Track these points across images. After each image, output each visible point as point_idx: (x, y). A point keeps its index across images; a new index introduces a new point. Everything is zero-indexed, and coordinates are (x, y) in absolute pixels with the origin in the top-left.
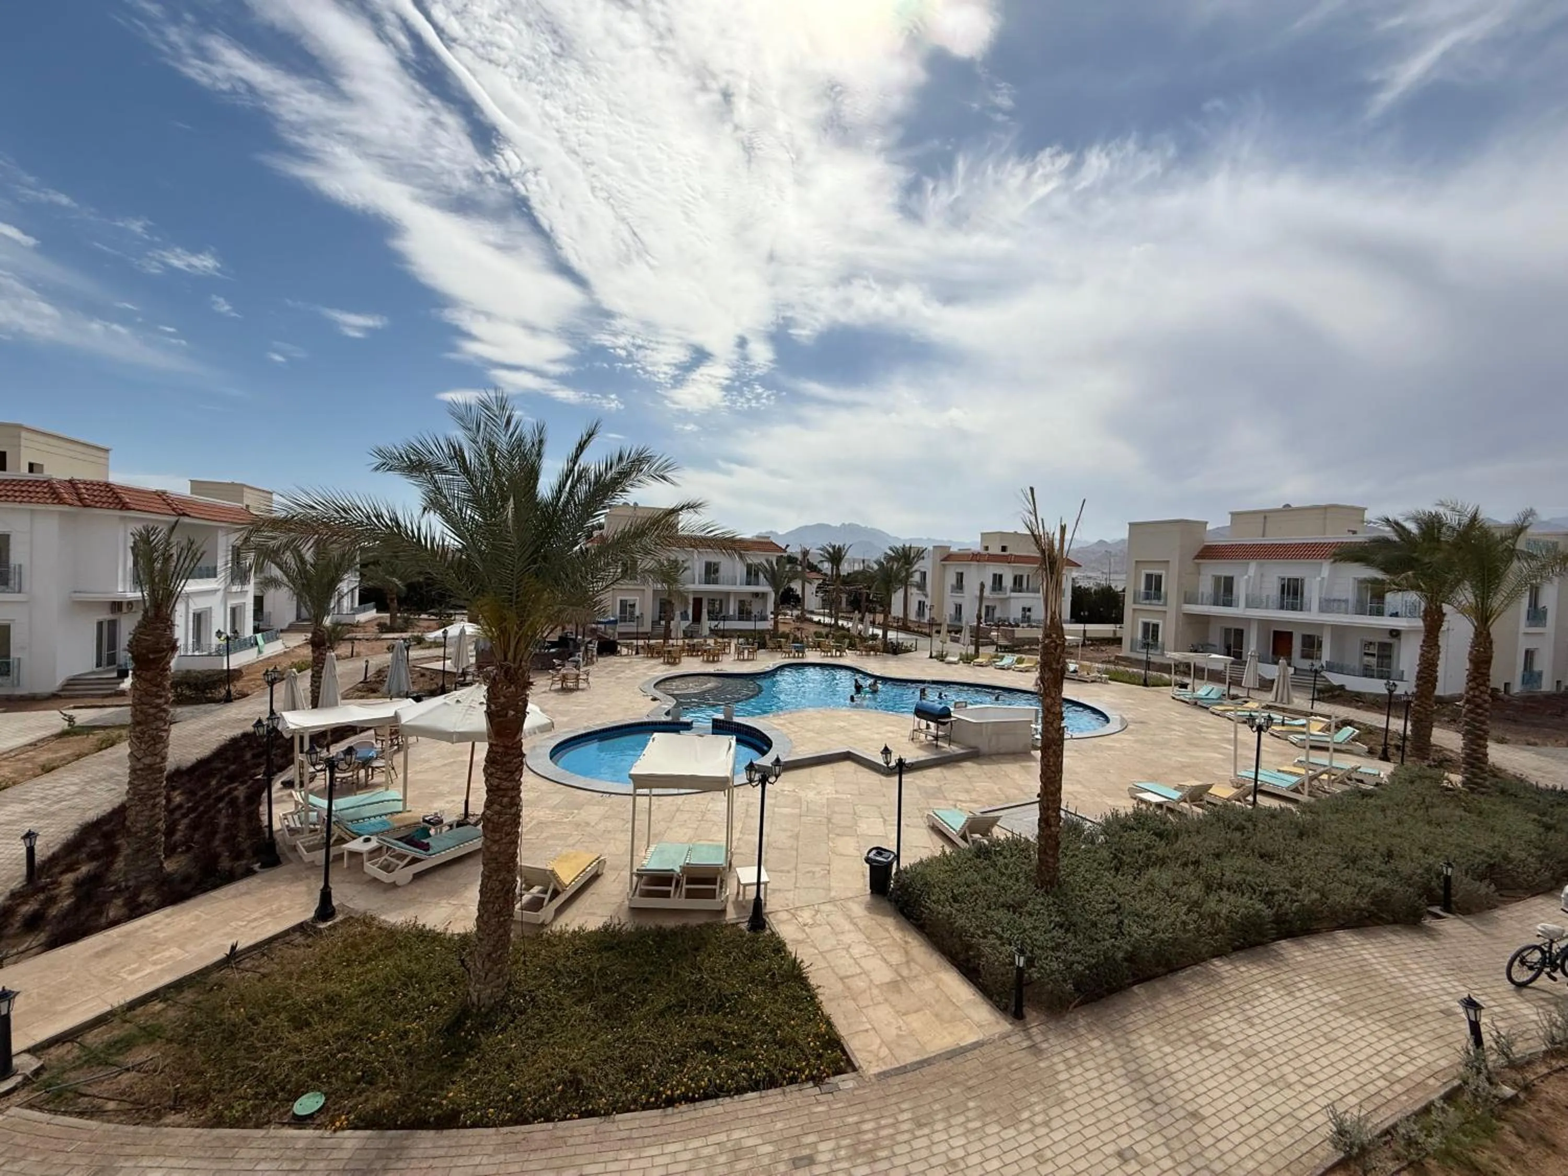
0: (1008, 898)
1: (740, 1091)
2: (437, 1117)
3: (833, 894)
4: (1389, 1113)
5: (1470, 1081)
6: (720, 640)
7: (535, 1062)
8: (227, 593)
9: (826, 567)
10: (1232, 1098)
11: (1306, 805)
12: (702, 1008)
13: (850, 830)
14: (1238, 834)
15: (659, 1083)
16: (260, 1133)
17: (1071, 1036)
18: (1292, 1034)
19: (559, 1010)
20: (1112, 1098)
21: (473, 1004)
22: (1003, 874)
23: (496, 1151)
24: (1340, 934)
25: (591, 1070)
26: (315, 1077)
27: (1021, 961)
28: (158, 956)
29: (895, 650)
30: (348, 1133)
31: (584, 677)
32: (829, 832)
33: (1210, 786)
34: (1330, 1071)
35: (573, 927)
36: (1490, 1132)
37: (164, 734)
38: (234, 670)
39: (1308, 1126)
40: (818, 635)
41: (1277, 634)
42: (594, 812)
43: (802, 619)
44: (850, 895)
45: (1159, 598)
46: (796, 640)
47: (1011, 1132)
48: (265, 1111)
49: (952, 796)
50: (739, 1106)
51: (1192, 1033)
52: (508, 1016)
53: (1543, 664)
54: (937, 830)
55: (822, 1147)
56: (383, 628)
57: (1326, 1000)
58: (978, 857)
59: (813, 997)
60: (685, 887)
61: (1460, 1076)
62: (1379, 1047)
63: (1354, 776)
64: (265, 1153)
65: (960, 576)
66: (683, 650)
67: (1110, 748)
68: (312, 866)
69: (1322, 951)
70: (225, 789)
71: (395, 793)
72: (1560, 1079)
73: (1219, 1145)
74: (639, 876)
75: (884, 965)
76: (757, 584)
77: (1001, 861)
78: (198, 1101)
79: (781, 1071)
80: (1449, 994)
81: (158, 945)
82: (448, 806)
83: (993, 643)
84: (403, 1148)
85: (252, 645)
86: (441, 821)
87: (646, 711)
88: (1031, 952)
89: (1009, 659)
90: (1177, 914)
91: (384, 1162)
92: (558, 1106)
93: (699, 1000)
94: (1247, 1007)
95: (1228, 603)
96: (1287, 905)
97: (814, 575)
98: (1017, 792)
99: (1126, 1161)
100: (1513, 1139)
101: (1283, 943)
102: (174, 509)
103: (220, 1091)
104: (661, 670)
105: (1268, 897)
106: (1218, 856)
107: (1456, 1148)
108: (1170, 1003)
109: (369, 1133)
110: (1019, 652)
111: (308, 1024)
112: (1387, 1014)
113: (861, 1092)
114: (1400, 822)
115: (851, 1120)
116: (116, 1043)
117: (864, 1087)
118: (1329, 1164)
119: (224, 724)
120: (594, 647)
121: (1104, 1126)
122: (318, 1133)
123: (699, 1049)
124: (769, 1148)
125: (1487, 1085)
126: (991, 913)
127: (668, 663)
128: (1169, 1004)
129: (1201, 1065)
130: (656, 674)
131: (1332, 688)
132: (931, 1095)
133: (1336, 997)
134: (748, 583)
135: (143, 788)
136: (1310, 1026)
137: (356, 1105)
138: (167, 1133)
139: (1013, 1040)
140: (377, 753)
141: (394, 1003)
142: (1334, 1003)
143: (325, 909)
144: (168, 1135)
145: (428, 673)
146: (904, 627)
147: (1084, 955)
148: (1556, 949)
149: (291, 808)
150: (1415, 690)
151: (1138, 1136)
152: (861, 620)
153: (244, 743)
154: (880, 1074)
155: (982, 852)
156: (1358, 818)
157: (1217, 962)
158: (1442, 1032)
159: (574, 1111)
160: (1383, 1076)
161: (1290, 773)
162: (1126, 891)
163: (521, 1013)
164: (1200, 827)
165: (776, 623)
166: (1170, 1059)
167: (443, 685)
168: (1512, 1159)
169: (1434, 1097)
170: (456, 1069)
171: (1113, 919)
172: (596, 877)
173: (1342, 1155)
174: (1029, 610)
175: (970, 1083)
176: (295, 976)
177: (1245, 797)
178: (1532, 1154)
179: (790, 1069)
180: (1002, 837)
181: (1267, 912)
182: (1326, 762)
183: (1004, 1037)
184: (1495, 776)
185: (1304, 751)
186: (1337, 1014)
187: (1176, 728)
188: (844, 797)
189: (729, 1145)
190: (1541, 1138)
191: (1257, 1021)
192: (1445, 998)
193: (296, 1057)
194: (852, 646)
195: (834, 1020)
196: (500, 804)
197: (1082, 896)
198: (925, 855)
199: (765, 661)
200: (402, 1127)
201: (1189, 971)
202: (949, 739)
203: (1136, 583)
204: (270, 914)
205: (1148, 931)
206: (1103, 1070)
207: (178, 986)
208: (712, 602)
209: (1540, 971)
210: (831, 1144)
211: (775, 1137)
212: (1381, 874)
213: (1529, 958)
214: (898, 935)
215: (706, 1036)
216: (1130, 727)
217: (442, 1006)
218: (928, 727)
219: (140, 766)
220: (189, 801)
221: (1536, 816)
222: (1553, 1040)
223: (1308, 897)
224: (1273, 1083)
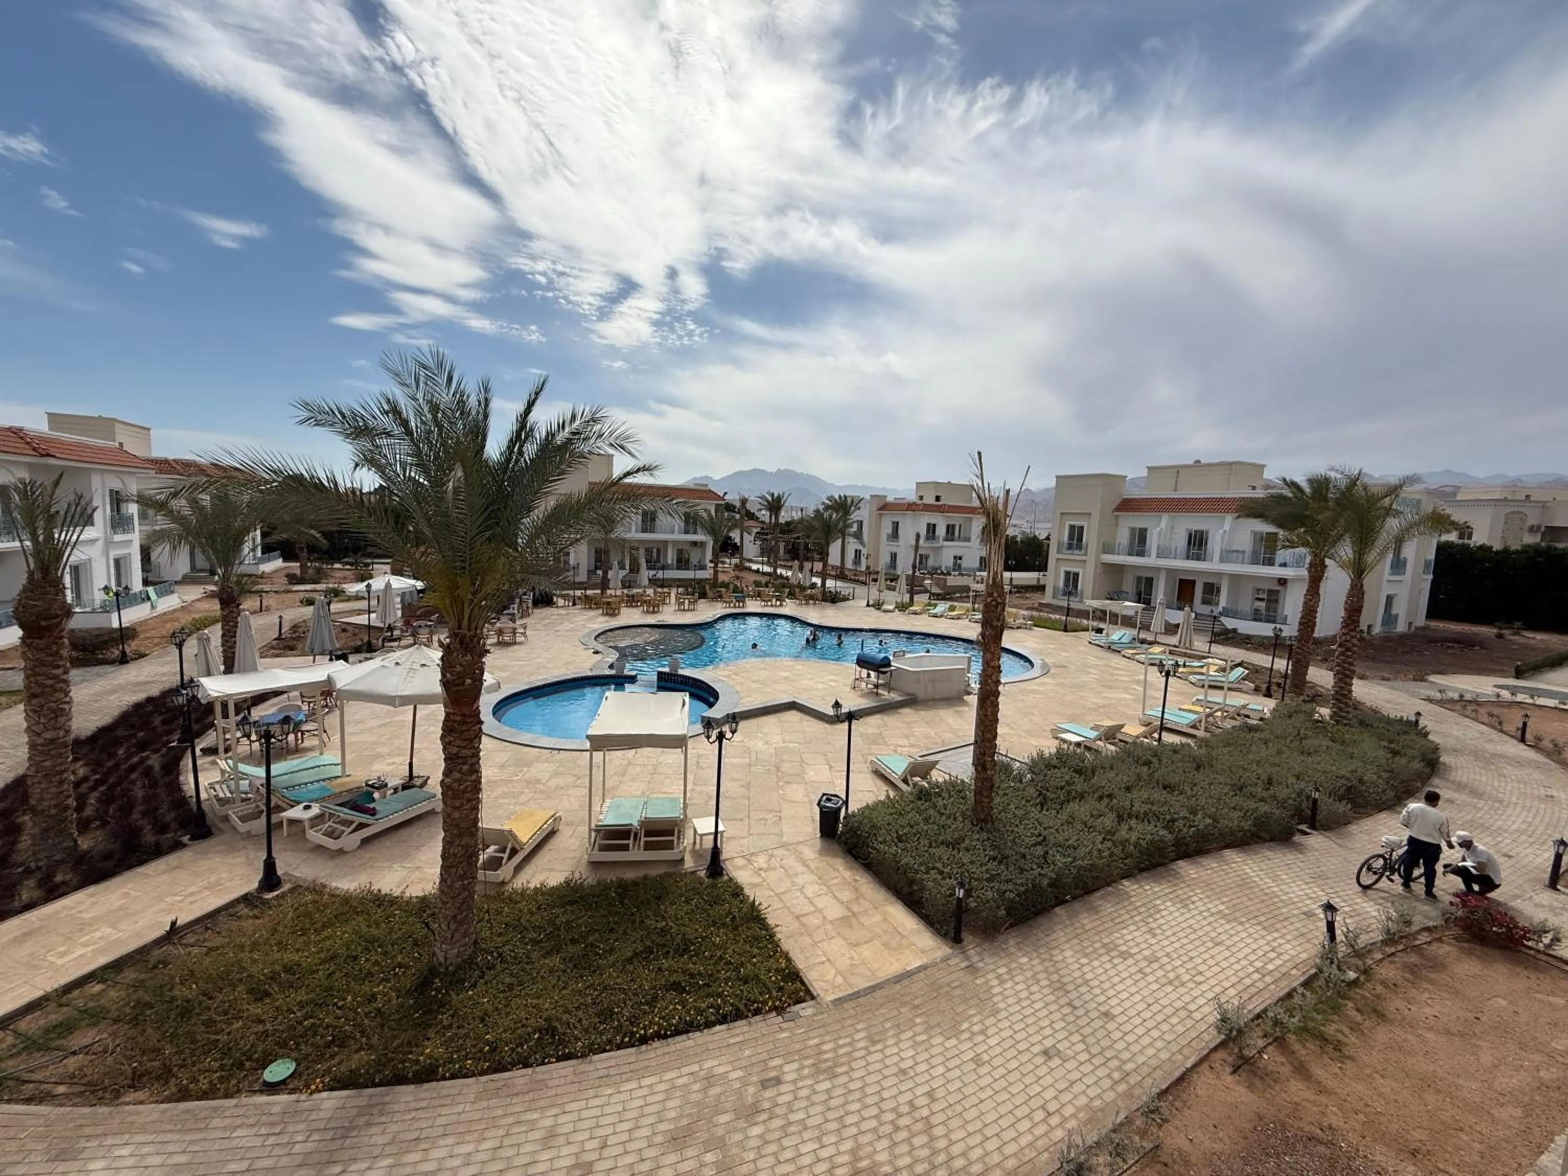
0: (948, 836)
1: (709, 1025)
2: (416, 1073)
3: (785, 839)
4: (1261, 1000)
5: (1325, 969)
6: (660, 590)
7: (508, 1014)
8: (109, 543)
9: (765, 515)
10: (1137, 998)
11: (1202, 740)
12: (668, 952)
13: (799, 777)
14: (1145, 769)
15: (632, 1024)
16: (233, 1102)
17: (1003, 954)
18: (1185, 941)
19: (528, 963)
20: (1037, 1006)
21: (440, 964)
22: (942, 814)
23: (478, 1098)
24: (1227, 852)
25: (565, 1017)
26: (283, 1045)
27: (961, 893)
28: (87, 938)
29: (833, 599)
30: (324, 1094)
31: (522, 631)
32: (779, 779)
33: (1122, 726)
34: (1216, 969)
35: (534, 883)
36: (1336, 1009)
37: (66, 706)
38: (127, 628)
39: (1197, 1016)
40: (757, 584)
41: (1182, 582)
42: (543, 769)
43: (740, 567)
44: (801, 839)
45: (1081, 549)
46: (736, 590)
47: (954, 1042)
48: (234, 1082)
49: (893, 741)
50: (709, 1038)
51: (1104, 946)
52: (477, 973)
53: (1400, 608)
54: (879, 774)
55: (787, 1068)
56: (293, 579)
57: (1213, 910)
58: (920, 799)
59: (772, 936)
60: (643, 839)
61: (1317, 966)
62: (1254, 946)
63: (1242, 712)
64: (239, 1121)
65: (896, 526)
66: (622, 601)
67: (1034, 692)
68: (249, 836)
69: (1212, 868)
70: (135, 759)
71: (331, 756)
72: (1391, 963)
73: (1126, 1038)
74: (597, 831)
75: (835, 901)
76: (695, 532)
77: (940, 803)
78: (158, 1078)
79: (746, 1005)
80: (1311, 898)
81: (84, 926)
82: (390, 768)
83: (926, 591)
84: (384, 1104)
85: (143, 600)
86: (386, 785)
87: (588, 665)
88: (969, 883)
89: (942, 607)
90: (1094, 843)
91: (367, 1117)
92: (535, 1053)
93: (664, 946)
94: (1151, 920)
95: (1141, 553)
96: (1185, 830)
97: (751, 523)
98: (951, 735)
99: (1050, 1058)
100: (1353, 1013)
101: (1181, 863)
102: (34, 449)
103: (181, 1066)
104: (599, 622)
105: (1169, 825)
106: (1128, 789)
107: (1311, 1024)
108: (1087, 921)
109: (345, 1093)
110: (950, 599)
111: (268, 994)
112: (1262, 919)
113: (820, 1017)
114: (1279, 752)
115: (811, 1042)
116: (55, 1027)
117: (822, 1013)
118: (1213, 1045)
119: (122, 688)
120: (529, 598)
121: (1031, 1030)
122: (294, 1097)
123: (667, 990)
124: (739, 1074)
125: (1337, 972)
126: (932, 850)
127: (607, 614)
128: (1085, 922)
129: (1112, 972)
130: (596, 626)
131: (1226, 632)
132: (883, 1015)
133: (1222, 907)
134: (686, 532)
135: (47, 764)
136: (1200, 933)
137: (330, 1068)
138: (128, 1111)
139: (952, 962)
140: (307, 716)
141: (357, 968)
142: (1220, 912)
143: (270, 879)
144: (130, 1114)
145: (348, 628)
146: (841, 575)
147: (1016, 884)
148: (1395, 856)
149: (216, 776)
150: (1296, 634)
151: (1060, 1036)
152: (801, 568)
153: (150, 708)
154: (836, 1000)
155: (923, 795)
156: (1245, 751)
157: (1126, 883)
158: (1304, 930)
159: (551, 1056)
160: (1257, 971)
161: (1190, 711)
162: (1051, 824)
163: (489, 969)
164: (1112, 764)
165: (716, 572)
166: (1086, 969)
167: (369, 642)
168: (1351, 1029)
169: (1295, 984)
170: (430, 1026)
171: (1039, 850)
172: (552, 833)
173: (1223, 1037)
174: (960, 558)
175: (916, 1002)
176: (247, 949)
177: (1151, 734)
178: (1367, 1023)
179: (755, 1002)
180: (941, 780)
181: (1169, 837)
182: (1220, 700)
183: (945, 959)
184: (1356, 708)
185: (1203, 690)
186: (1222, 921)
187: (1093, 671)
188: (791, 745)
189: (702, 1073)
190: (1375, 1011)
191: (1158, 931)
192: (1308, 902)
193: (260, 1028)
194: (792, 595)
195: (791, 955)
196: (460, 772)
197: (1012, 831)
198: (870, 799)
199: (706, 611)
200: (381, 1085)
201: (1102, 892)
202: (888, 687)
203: (1061, 533)
204: (210, 888)
205: (1069, 859)
206: (1031, 982)
207: (117, 966)
208: (648, 551)
209: (1382, 875)
210: (795, 1065)
211: (744, 1063)
212: (1262, 800)
213: (1374, 865)
214: (847, 874)
215: (674, 978)
216: (1052, 671)
217: (407, 967)
218: (869, 676)
219: (40, 741)
220: (94, 772)
221: (1386, 744)
222: (1388, 932)
223: (1202, 822)
224: (1170, 982)
